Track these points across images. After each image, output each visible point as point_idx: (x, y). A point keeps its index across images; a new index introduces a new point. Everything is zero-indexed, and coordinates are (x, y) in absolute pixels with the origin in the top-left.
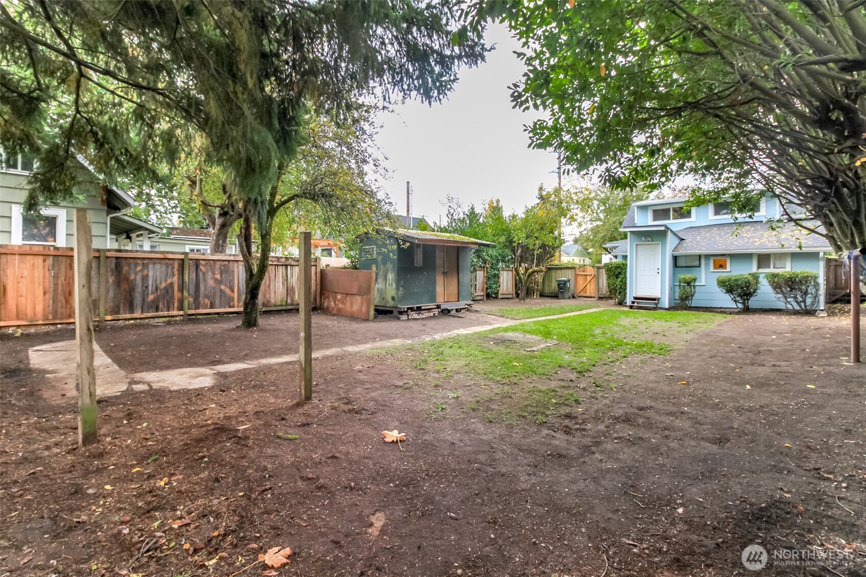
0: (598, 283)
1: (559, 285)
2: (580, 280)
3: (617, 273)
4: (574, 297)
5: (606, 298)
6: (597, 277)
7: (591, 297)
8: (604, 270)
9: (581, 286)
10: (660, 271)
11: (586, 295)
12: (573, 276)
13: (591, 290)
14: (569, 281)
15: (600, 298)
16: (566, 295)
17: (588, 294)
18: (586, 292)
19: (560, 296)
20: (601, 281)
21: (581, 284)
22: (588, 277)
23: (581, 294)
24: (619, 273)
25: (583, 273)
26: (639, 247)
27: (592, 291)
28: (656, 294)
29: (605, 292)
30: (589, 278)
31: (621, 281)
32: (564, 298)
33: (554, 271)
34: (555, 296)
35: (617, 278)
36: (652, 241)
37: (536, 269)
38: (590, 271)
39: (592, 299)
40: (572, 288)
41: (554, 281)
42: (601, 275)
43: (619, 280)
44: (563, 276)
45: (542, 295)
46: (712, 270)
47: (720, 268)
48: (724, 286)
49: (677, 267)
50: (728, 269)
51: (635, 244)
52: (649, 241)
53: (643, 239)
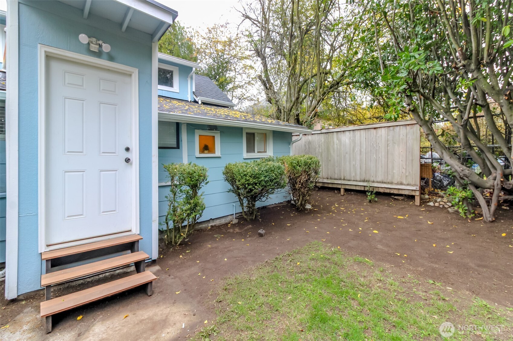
10: (134, 156)
26: (55, 66)
36: (111, 58)
46: (198, 154)
47: (206, 152)
48: (256, 184)
49: (159, 148)
50: (218, 153)
51: (41, 52)
52: (99, 54)
53: (83, 38)
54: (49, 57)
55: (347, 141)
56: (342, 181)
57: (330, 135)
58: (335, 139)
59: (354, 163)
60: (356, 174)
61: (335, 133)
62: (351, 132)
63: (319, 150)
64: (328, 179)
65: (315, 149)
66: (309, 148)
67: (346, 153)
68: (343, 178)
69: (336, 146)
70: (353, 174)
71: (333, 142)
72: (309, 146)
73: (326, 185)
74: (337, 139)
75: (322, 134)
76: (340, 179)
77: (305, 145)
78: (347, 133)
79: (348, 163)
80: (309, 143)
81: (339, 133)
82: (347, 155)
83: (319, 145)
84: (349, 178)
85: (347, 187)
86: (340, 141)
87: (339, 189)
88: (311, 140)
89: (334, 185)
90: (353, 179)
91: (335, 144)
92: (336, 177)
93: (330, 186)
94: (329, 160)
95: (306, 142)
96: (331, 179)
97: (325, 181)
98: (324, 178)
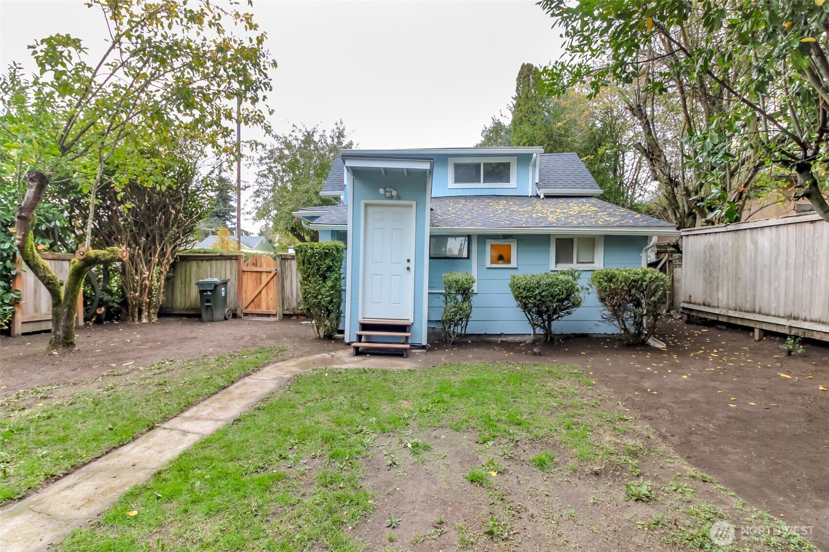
0: (283, 287)
1: (202, 292)
2: (249, 282)
3: (324, 267)
4: (235, 316)
5: (297, 315)
6: (281, 276)
7: (268, 315)
8: (294, 264)
9: (249, 291)
10: (412, 265)
11: (258, 311)
12: (235, 273)
13: (269, 301)
14: (225, 284)
15: (287, 317)
16: (218, 314)
17: (264, 309)
18: (259, 306)
19: (204, 315)
20: (287, 283)
21: (250, 288)
22: (264, 276)
23: (251, 309)
24: (329, 269)
25: (254, 269)
26: (370, 209)
27: (271, 303)
28: (402, 313)
29: (294, 304)
30: (265, 278)
31: (332, 288)
32: (212, 320)
33: (194, 263)
34: (194, 315)
35: (325, 278)
36: (399, 198)
37: (92, 253)
38: (268, 265)
39: (272, 319)
40: (231, 298)
41: (194, 282)
42: (288, 273)
43: (329, 283)
44: (212, 274)
45: (165, 313)
46: (488, 265)
47: (500, 262)
48: (530, 297)
49: (431, 258)
50: (513, 264)
51: (363, 202)
52: (391, 198)
53: (382, 191)
54: (366, 205)
55: (767, 245)
56: (757, 315)
57: (741, 233)
58: (748, 242)
59: (776, 284)
60: (778, 304)
61: (748, 231)
62: (774, 229)
63: (724, 259)
64: (736, 310)
65: (719, 258)
66: (710, 256)
67: (765, 266)
68: (757, 310)
69: (748, 253)
70: (774, 305)
71: (746, 247)
72: (710, 253)
73: (733, 322)
74: (752, 242)
75: (730, 233)
76: (754, 312)
77: (705, 252)
78: (767, 230)
79: (766, 285)
80: (711, 247)
81: (755, 231)
82: (765, 270)
83: (725, 251)
84: (767, 312)
85: (765, 327)
86: (755, 244)
87: (752, 329)
88: (713, 242)
89: (744, 321)
90: (773, 313)
91: (748, 250)
92: (748, 307)
93: (739, 323)
94: (739, 278)
95: (706, 247)
96: (740, 310)
97: (731, 313)
98: (730, 309)
